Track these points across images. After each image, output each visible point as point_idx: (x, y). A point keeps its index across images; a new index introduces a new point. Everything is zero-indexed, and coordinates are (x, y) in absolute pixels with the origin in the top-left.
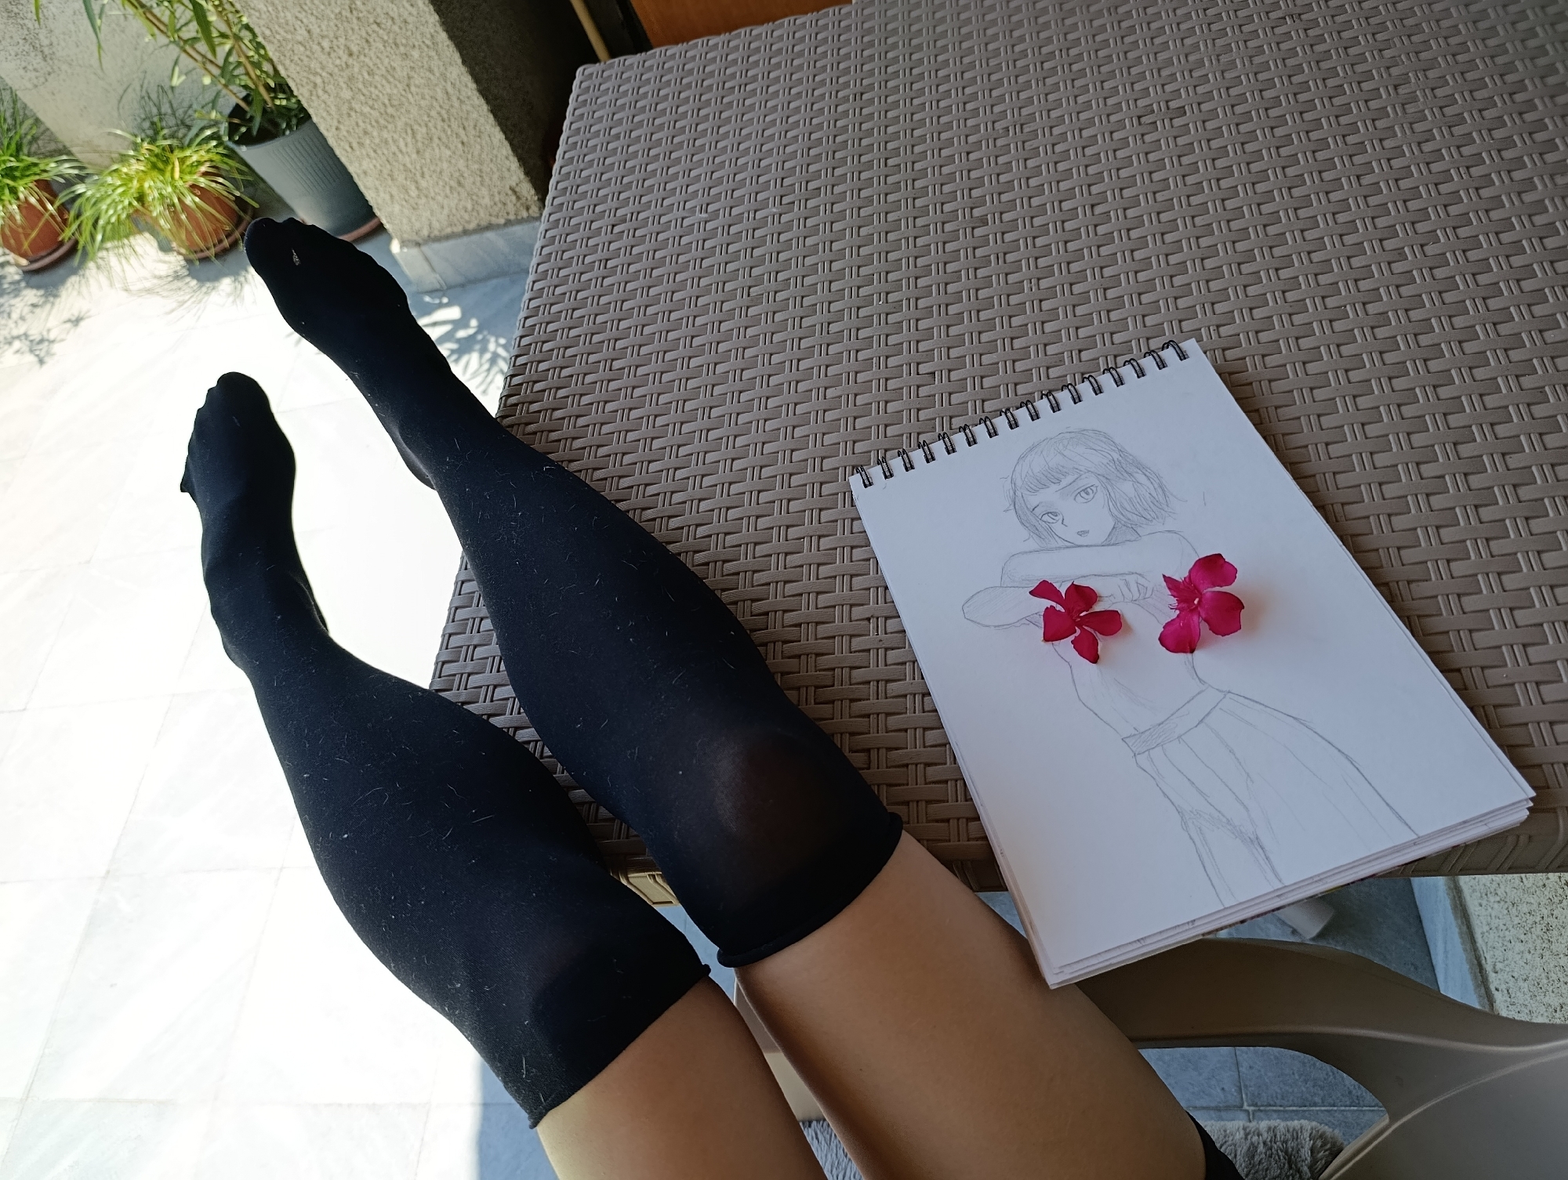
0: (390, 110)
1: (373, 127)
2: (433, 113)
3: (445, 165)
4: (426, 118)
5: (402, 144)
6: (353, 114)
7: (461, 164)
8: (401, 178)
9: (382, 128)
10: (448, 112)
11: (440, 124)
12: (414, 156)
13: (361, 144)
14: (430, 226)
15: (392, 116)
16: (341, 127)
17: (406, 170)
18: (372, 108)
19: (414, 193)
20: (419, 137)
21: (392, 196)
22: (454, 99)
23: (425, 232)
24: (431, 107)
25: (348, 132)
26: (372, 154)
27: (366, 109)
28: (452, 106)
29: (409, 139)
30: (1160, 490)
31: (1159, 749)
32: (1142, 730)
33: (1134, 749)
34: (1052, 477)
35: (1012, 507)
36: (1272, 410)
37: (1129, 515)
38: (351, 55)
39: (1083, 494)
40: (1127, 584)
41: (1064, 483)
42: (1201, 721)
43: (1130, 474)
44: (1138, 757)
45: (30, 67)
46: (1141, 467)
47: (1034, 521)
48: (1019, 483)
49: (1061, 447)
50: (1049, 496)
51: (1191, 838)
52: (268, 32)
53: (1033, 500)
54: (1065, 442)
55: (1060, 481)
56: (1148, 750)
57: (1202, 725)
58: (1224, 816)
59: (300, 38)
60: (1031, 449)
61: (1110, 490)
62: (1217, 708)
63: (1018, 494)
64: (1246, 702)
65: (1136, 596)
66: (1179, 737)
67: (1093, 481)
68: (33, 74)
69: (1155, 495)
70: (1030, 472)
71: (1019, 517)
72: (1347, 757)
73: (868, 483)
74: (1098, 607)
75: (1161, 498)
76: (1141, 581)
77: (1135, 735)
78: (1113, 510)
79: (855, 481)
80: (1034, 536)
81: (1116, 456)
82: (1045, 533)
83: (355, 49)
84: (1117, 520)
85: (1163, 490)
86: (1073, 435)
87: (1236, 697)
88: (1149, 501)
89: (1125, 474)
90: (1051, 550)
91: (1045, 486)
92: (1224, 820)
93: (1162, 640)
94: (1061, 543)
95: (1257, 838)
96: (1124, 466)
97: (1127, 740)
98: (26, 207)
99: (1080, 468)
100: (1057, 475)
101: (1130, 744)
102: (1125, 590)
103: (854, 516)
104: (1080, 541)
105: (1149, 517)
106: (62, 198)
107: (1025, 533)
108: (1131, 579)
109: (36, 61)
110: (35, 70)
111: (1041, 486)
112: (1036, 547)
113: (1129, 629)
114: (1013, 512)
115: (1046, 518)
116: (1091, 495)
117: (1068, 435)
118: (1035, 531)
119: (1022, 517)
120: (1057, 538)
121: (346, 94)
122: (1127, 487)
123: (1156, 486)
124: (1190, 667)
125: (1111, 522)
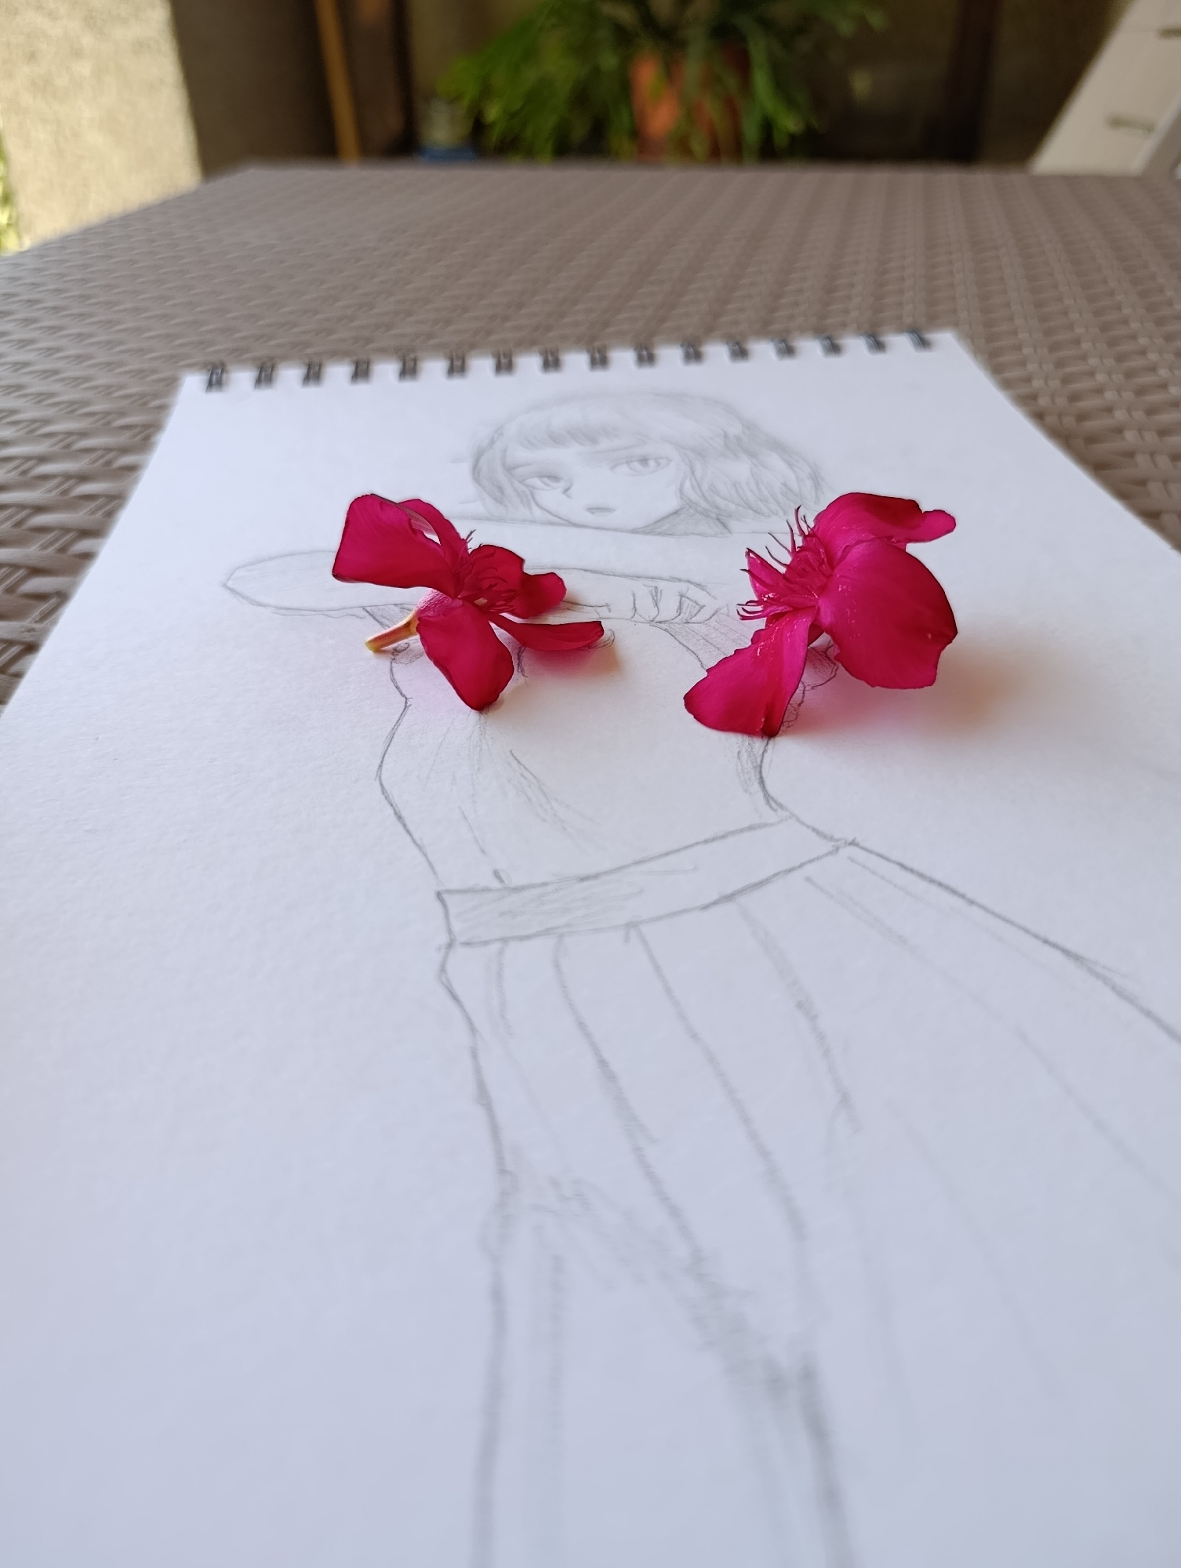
30: (808, 482)
31: (543, 943)
32: (517, 881)
33: (457, 926)
34: (585, 436)
35: (472, 458)
39: (634, 464)
40: (656, 593)
41: (605, 445)
42: (728, 898)
43: (752, 455)
44: (459, 952)
46: (782, 448)
47: (501, 478)
48: (510, 433)
49: (628, 405)
50: (560, 457)
53: (522, 456)
54: (642, 402)
55: (595, 441)
56: (505, 940)
57: (726, 907)
60: (564, 400)
61: (697, 465)
62: (797, 875)
63: (499, 444)
64: (905, 879)
65: (668, 614)
66: (632, 925)
67: (669, 452)
70: (542, 424)
71: (476, 473)
73: (216, 386)
75: (807, 492)
76: (696, 594)
77: (486, 890)
79: (194, 379)
81: (734, 431)
82: (516, 498)
84: (691, 504)
85: (817, 483)
89: (743, 454)
90: (512, 521)
91: (562, 444)
93: (695, 702)
94: (540, 516)
96: (746, 444)
97: (450, 899)
100: (593, 435)
101: (453, 911)
102: (645, 602)
104: (583, 518)
107: (471, 493)
108: (671, 589)
111: (551, 443)
112: (482, 512)
114: (469, 464)
116: (652, 468)
119: (484, 472)
120: (536, 509)
122: (738, 469)
124: (748, 766)
125: (673, 503)
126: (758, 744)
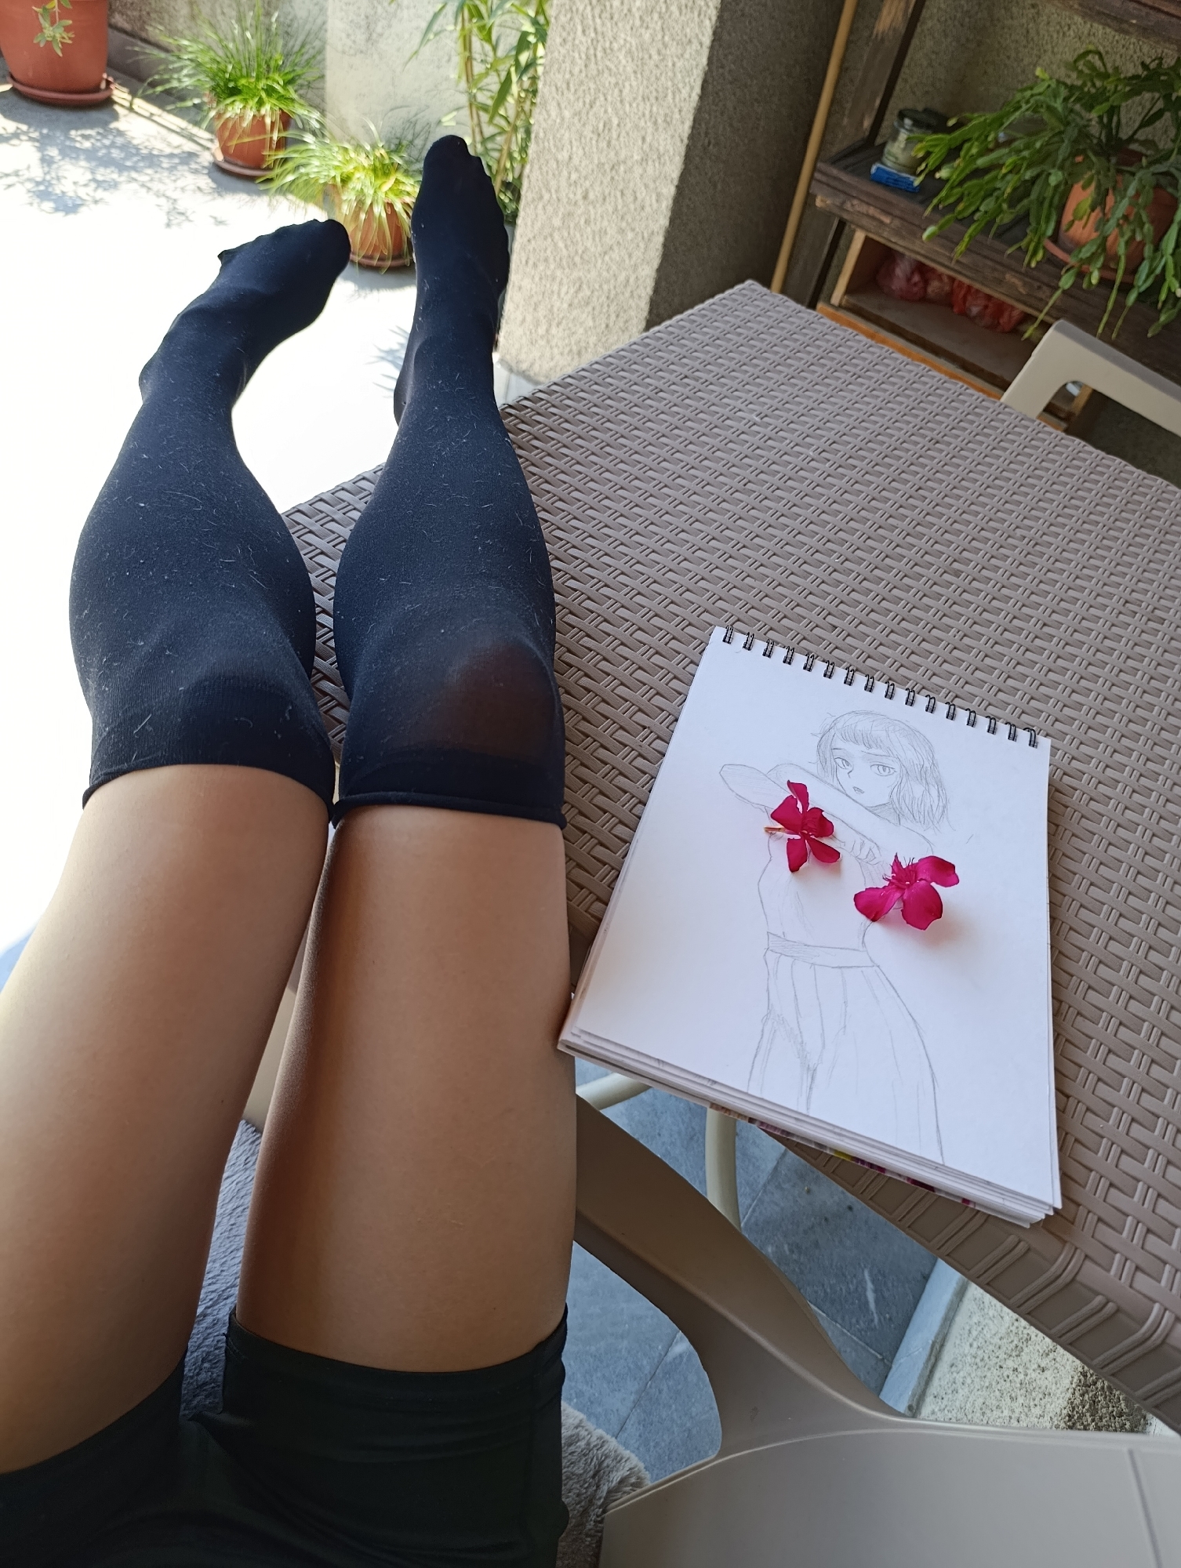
0: (577, 259)
1: (555, 260)
2: (605, 287)
3: (581, 331)
4: (597, 287)
5: (564, 289)
6: (549, 240)
7: (593, 340)
8: (542, 312)
9: (560, 266)
10: (617, 294)
11: (603, 298)
12: (565, 306)
13: (535, 265)
14: (532, 365)
15: (575, 264)
16: (533, 242)
17: (551, 311)
18: (566, 246)
19: (541, 331)
20: (580, 295)
21: (524, 320)
22: (629, 289)
23: (524, 366)
24: (608, 281)
25: (534, 249)
26: (537, 279)
27: (561, 245)
28: (623, 293)
29: (572, 291)
30: (941, 809)
31: (790, 960)
32: (788, 938)
33: (770, 944)
34: (867, 741)
35: (820, 736)
36: (1068, 834)
37: (904, 806)
38: (585, 197)
39: (881, 768)
40: (863, 844)
41: (873, 751)
42: (840, 967)
43: (927, 783)
45: (353, 38)
46: (940, 784)
47: (828, 755)
48: (839, 726)
49: (891, 728)
50: (855, 750)
51: (763, 1031)
52: (541, 135)
53: (839, 743)
54: (897, 728)
55: (870, 747)
56: (781, 954)
57: (839, 970)
58: (801, 1036)
59: (560, 157)
60: (867, 713)
61: (904, 780)
62: (860, 969)
63: (832, 731)
64: (886, 982)
65: (863, 856)
66: (813, 964)
67: (897, 767)
68: (349, 43)
69: (934, 809)
70: (853, 726)
71: (819, 745)
72: (933, 1074)
73: (727, 640)
74: (825, 841)
75: (937, 816)
76: (875, 850)
77: (780, 937)
78: (894, 794)
79: (719, 632)
80: (820, 766)
81: (927, 764)
82: (829, 769)
83: (591, 196)
84: (892, 802)
85: (943, 811)
86: (907, 728)
87: (881, 974)
88: (927, 809)
89: (924, 781)
90: (826, 782)
91: (856, 742)
92: (800, 1040)
93: (857, 897)
94: (836, 783)
95: (815, 1070)
96: (928, 775)
97: (770, 936)
98: (259, 122)
99: (895, 753)
100: (871, 742)
101: (770, 939)
102: (858, 847)
103: (695, 660)
104: (852, 793)
105: (917, 818)
106: (290, 133)
107: (814, 758)
108: (868, 844)
109: (360, 37)
110: (354, 42)
111: (853, 740)
112: (815, 772)
113: (838, 871)
114: (819, 739)
115: (839, 761)
116: (886, 773)
117: (903, 726)
118: (823, 762)
119: (822, 747)
120: (835, 779)
121: (557, 222)
122: (918, 790)
123: (941, 804)
124: (863, 929)
125: (885, 800)
126: (868, 922)
